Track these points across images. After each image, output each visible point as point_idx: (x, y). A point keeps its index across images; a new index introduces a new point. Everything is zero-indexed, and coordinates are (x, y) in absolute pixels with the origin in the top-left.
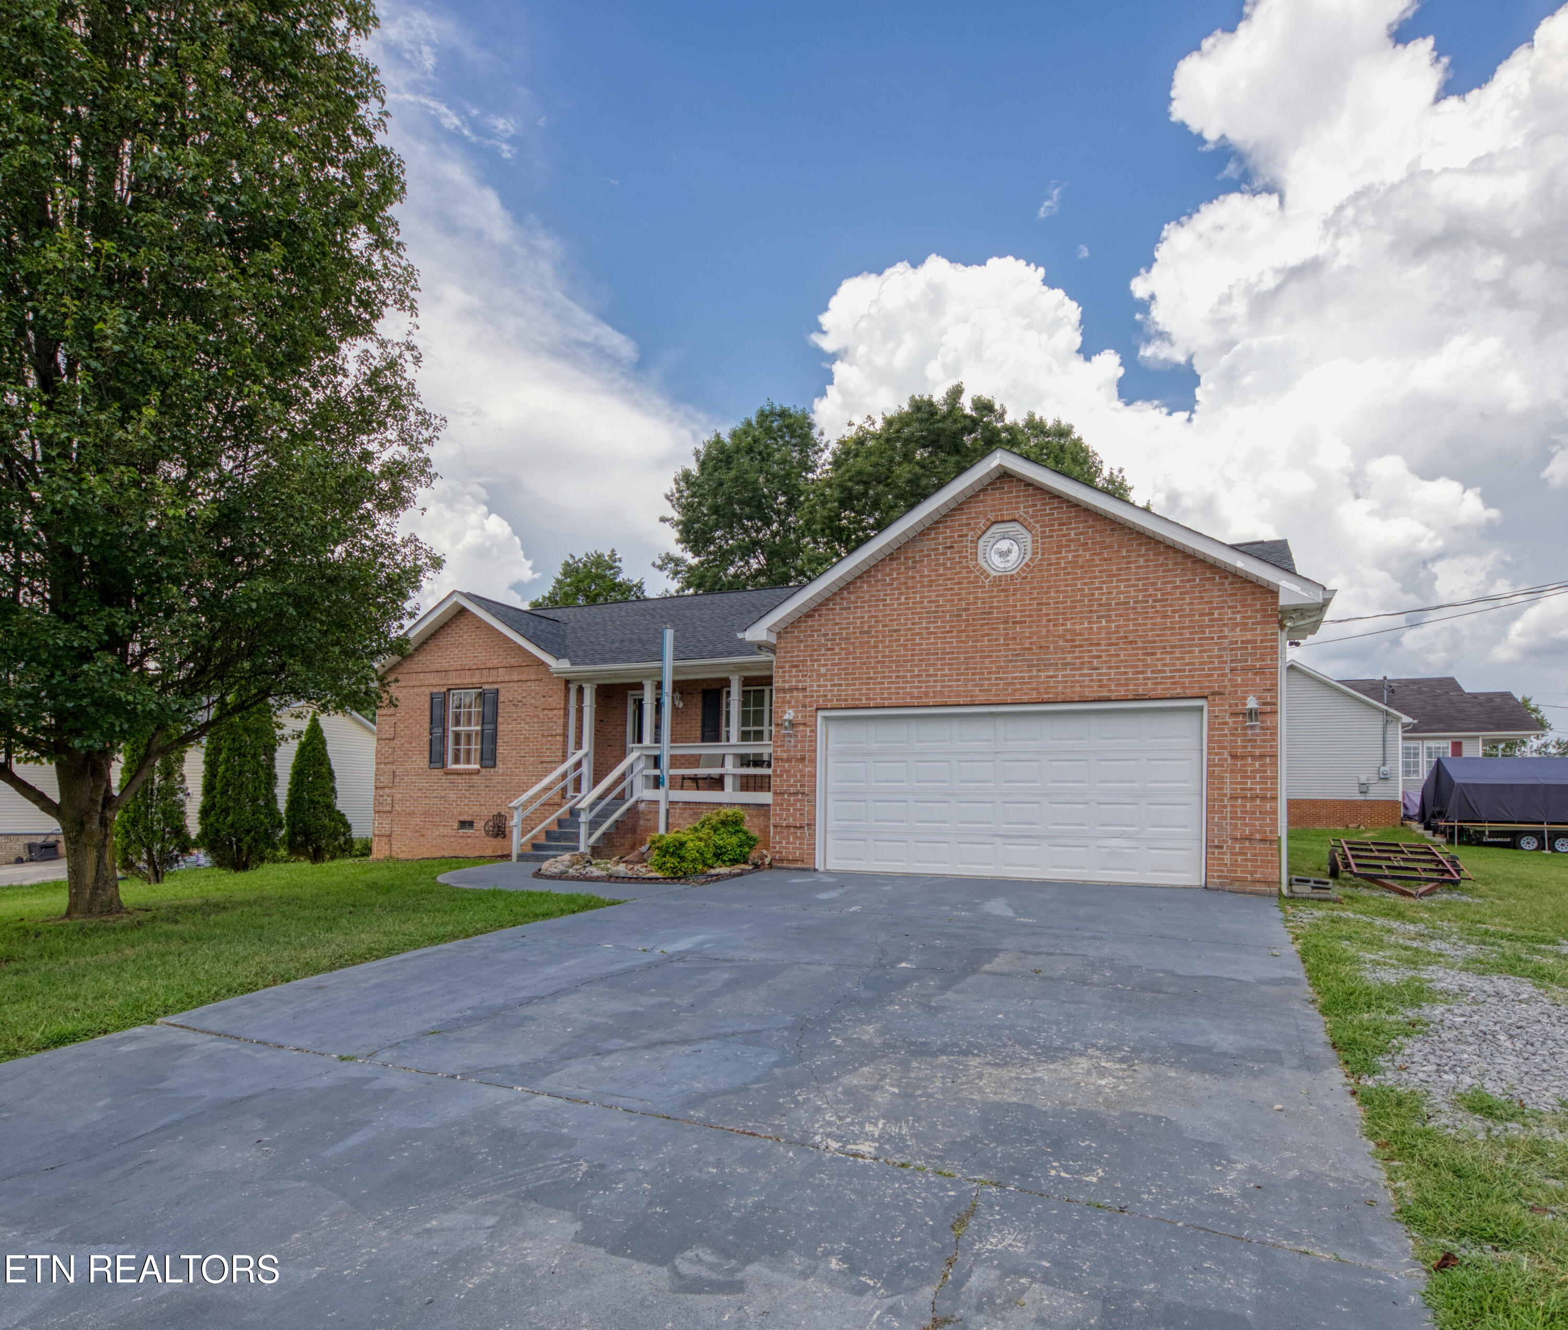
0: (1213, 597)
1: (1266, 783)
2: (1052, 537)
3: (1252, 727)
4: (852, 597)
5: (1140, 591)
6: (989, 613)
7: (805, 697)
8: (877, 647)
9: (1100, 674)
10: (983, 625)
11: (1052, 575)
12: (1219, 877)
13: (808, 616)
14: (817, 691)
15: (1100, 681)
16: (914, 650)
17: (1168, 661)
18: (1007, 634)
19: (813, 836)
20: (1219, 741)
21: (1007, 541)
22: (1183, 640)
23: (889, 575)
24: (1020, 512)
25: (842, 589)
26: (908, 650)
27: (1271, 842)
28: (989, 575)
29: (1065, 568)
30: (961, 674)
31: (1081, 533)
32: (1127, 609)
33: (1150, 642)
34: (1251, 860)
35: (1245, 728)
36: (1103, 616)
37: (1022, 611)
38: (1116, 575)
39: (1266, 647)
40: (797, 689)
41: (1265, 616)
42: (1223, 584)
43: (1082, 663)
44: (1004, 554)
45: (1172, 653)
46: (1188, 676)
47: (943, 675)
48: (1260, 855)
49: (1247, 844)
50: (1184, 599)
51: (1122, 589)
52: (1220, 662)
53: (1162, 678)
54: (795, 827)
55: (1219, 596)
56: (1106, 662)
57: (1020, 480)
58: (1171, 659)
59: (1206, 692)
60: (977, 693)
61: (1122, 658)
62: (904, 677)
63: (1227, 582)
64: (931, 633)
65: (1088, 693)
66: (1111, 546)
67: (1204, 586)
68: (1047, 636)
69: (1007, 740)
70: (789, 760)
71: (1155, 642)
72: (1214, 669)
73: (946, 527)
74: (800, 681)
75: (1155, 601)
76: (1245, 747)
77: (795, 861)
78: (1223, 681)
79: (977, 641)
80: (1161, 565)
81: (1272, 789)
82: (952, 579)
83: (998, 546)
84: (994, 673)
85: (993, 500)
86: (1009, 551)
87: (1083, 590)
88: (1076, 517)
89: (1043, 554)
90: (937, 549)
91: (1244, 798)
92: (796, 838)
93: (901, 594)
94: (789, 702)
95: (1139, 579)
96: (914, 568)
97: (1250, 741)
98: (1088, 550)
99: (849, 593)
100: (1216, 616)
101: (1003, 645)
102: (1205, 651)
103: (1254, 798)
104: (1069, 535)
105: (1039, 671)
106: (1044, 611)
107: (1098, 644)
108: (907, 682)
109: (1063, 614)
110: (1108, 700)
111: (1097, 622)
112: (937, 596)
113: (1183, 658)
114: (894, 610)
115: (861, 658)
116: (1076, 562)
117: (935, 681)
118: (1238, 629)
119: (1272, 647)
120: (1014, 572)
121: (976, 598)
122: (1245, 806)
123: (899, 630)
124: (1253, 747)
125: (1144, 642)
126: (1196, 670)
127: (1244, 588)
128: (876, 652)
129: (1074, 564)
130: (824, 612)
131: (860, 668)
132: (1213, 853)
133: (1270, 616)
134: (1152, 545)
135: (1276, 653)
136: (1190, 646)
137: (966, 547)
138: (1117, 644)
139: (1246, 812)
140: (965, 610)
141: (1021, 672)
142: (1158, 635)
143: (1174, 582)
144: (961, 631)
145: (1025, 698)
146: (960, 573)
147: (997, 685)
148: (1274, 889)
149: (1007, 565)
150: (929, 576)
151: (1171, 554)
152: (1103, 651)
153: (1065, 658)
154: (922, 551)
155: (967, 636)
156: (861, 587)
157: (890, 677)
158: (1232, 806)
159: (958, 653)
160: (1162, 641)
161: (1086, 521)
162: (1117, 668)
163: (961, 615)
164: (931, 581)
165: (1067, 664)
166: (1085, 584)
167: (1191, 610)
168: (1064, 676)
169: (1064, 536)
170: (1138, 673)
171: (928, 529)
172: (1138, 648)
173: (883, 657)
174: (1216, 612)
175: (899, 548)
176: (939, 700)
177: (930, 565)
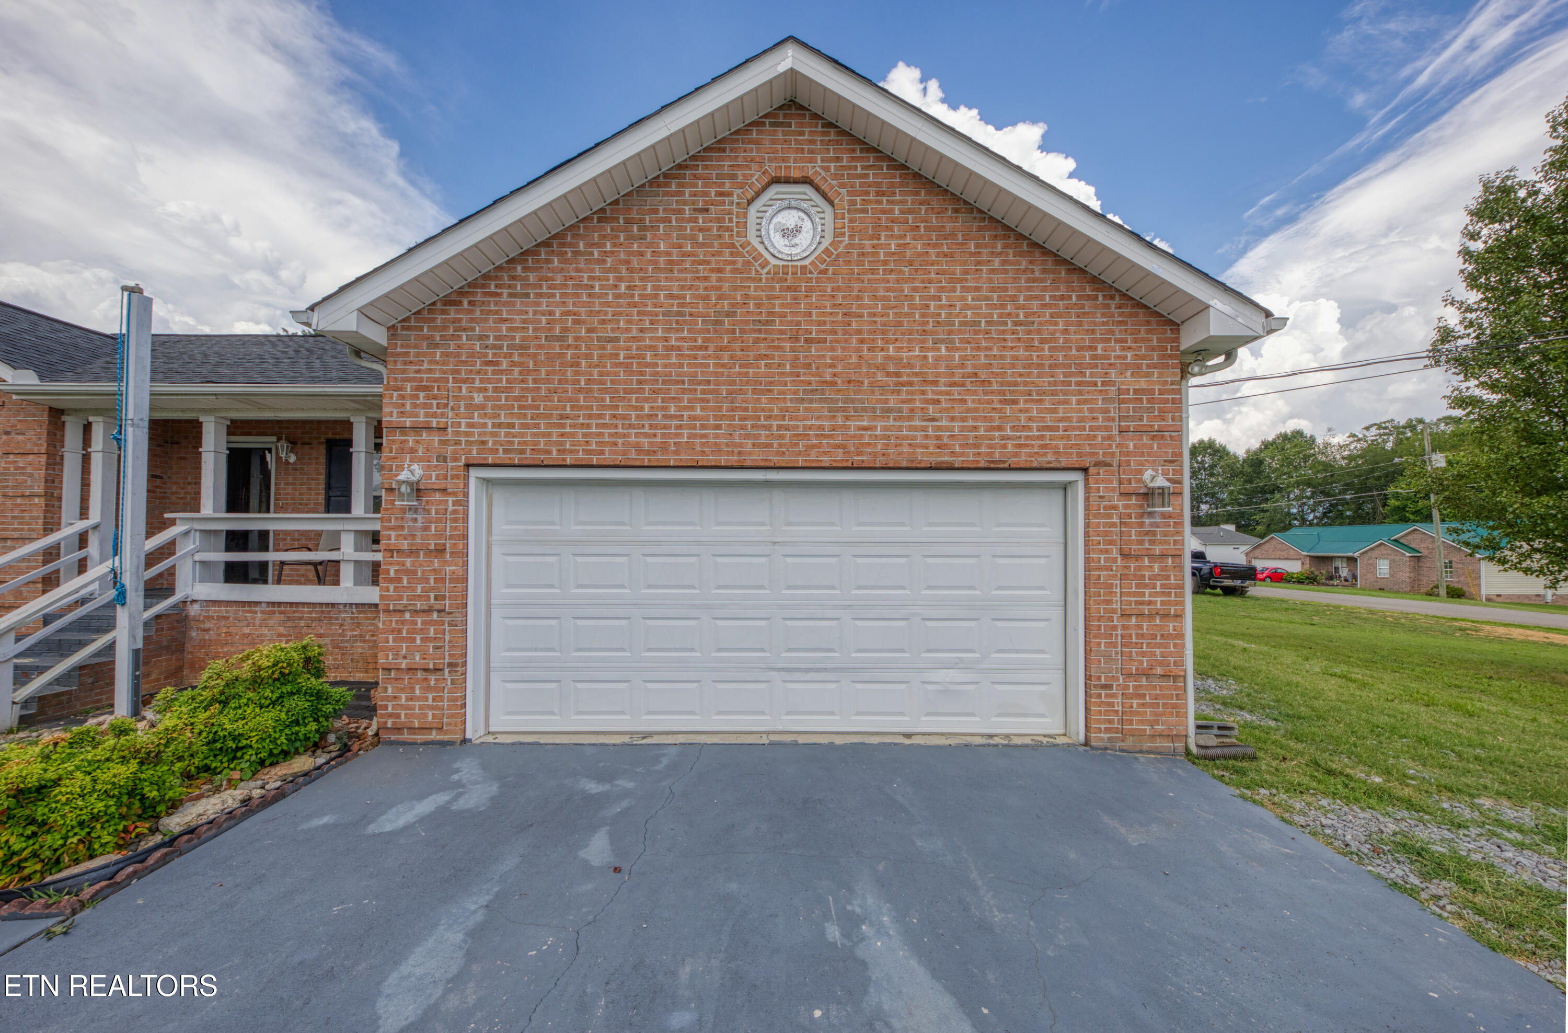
0: (1095, 324)
1: (1169, 594)
2: (865, 211)
3: (1151, 514)
4: (532, 277)
5: (994, 307)
6: (767, 322)
7: (443, 442)
8: (578, 364)
9: (939, 428)
10: (757, 341)
11: (866, 272)
12: (1107, 730)
13: (450, 302)
14: (467, 434)
15: (938, 438)
16: (642, 373)
17: (1035, 414)
18: (797, 358)
19: (460, 684)
20: (1106, 534)
21: (794, 213)
22: (1055, 383)
23: (598, 245)
24: (814, 169)
25: (511, 261)
26: (632, 373)
27: (1176, 678)
28: (767, 263)
29: (885, 263)
30: (722, 418)
31: (910, 212)
32: (977, 332)
33: (1010, 384)
34: (1151, 705)
35: (1141, 516)
36: (942, 341)
37: (820, 323)
38: (960, 281)
39: (1166, 401)
40: (429, 428)
41: (1163, 357)
42: (1108, 306)
43: (912, 410)
44: (789, 233)
45: (1040, 401)
46: (1062, 438)
47: (691, 418)
48: (1164, 696)
49: (1144, 682)
50: (1056, 324)
51: (970, 301)
52: (1104, 419)
53: (1027, 437)
54: (426, 670)
55: (1104, 324)
56: (947, 410)
57: (815, 116)
58: (1040, 411)
59: (1087, 462)
60: (749, 448)
61: (970, 405)
62: (625, 417)
63: (1113, 304)
64: (672, 348)
65: (924, 456)
66: (953, 235)
67: (1083, 307)
68: (859, 366)
69: (790, 524)
70: (413, 552)
71: (1016, 384)
72: (1098, 428)
73: (696, 177)
74: (434, 415)
75: (1016, 324)
76: (1141, 542)
77: (424, 729)
78: (1110, 446)
79: (748, 366)
80: (1025, 271)
81: (1177, 603)
82: (708, 263)
83: (779, 219)
84: (776, 418)
85: (773, 142)
86: (797, 230)
87: (912, 298)
88: (901, 185)
89: (851, 237)
90: (681, 212)
91: (1140, 615)
92: (429, 689)
93: (620, 279)
94: (413, 451)
95: (993, 290)
96: (643, 238)
97: (1147, 533)
98: (921, 238)
99: (525, 269)
100: (1099, 352)
101: (791, 374)
102: (1086, 402)
103: (1151, 616)
104: (891, 211)
105: (847, 418)
106: (854, 326)
107: (935, 383)
108: (630, 426)
109: (883, 332)
110: (951, 468)
111: (933, 349)
112: (682, 288)
113: (1055, 411)
114: (608, 304)
115: (548, 381)
116: (902, 254)
117: (679, 427)
118: (1129, 373)
119: (1174, 401)
120: (806, 262)
121: (747, 296)
122: (1141, 627)
123: (617, 339)
124: (1152, 542)
125: (1002, 384)
126: (1074, 428)
127: (1136, 315)
128: (577, 373)
129: (899, 255)
130: (479, 298)
131: (548, 398)
132: (1099, 696)
133: (1170, 356)
134: (1012, 240)
135: (1180, 410)
136: (1065, 393)
137: (730, 213)
138: (963, 385)
139: (1142, 636)
140: (728, 314)
141: (819, 418)
142: (1021, 375)
143: (1042, 298)
144: (721, 349)
145: (826, 460)
146: (719, 253)
147: (782, 437)
148: (1180, 745)
149: (795, 251)
150: (669, 254)
151: (1037, 256)
152: (941, 393)
153: (886, 401)
154: (656, 211)
155: (732, 357)
156: (548, 261)
157: (601, 416)
158: (1124, 627)
159: (717, 383)
160: (1026, 384)
161: (917, 193)
162: (963, 419)
163: (721, 323)
164: (671, 262)
165: (889, 410)
166: (915, 289)
167: (1066, 341)
168: (885, 428)
169: (884, 212)
170: (992, 429)
171: (665, 175)
172: (992, 392)
173: (588, 381)
174: (1100, 346)
175: (616, 202)
176: (685, 457)
177: (667, 236)
